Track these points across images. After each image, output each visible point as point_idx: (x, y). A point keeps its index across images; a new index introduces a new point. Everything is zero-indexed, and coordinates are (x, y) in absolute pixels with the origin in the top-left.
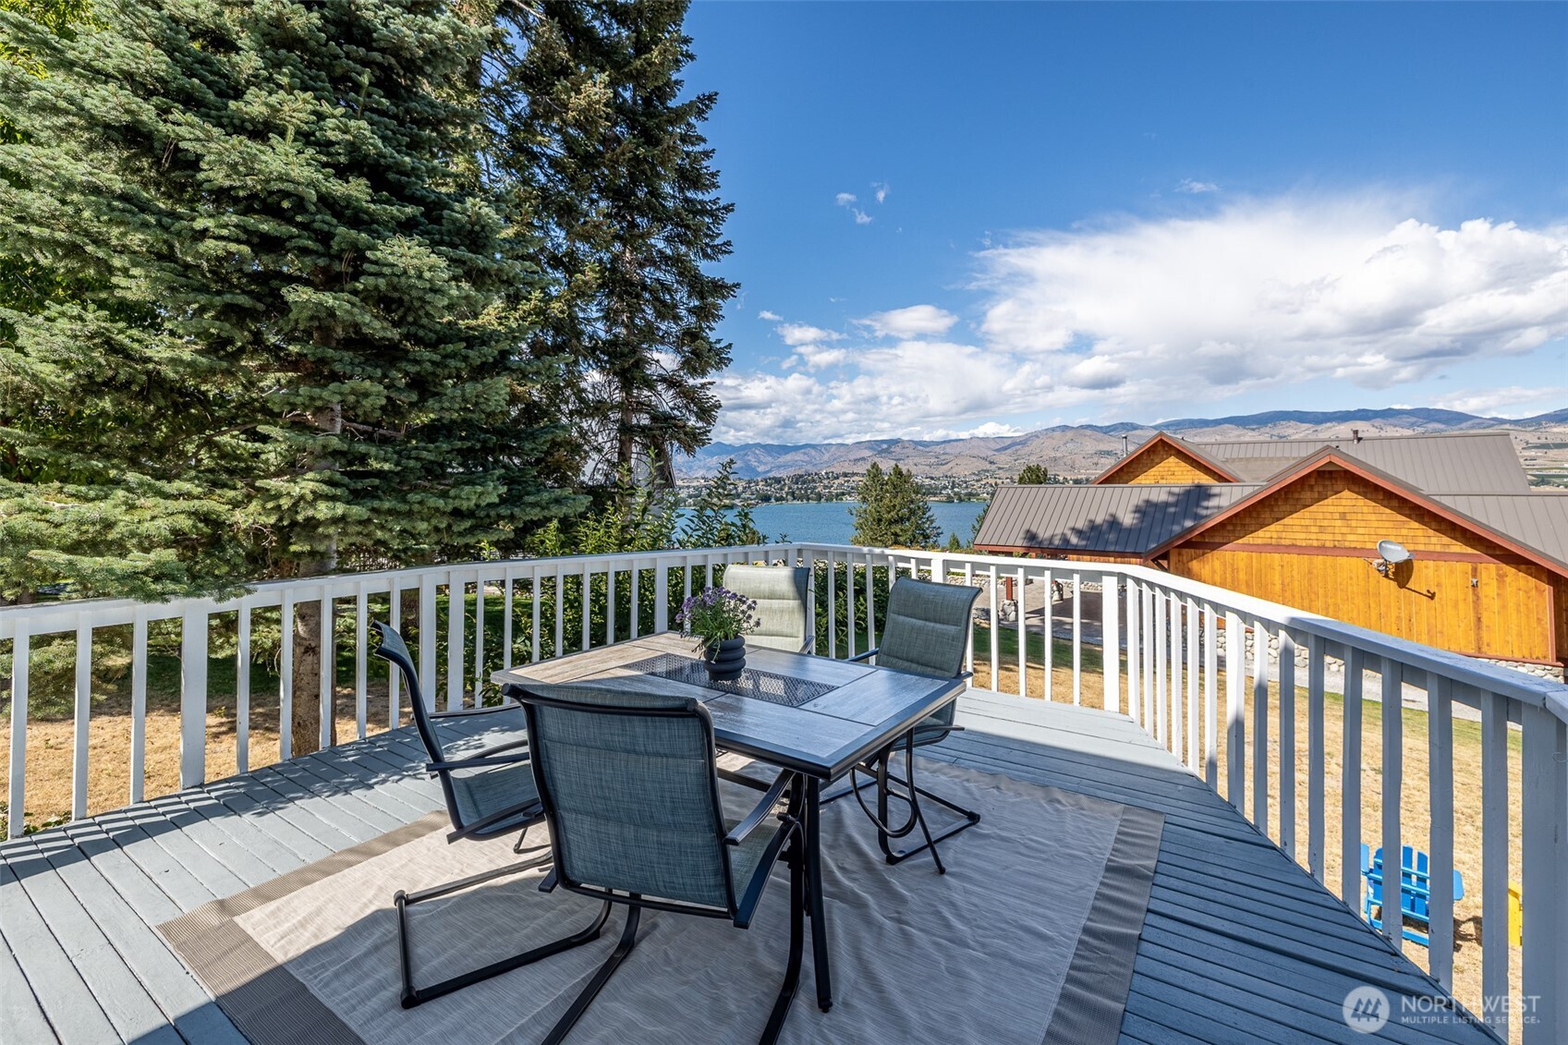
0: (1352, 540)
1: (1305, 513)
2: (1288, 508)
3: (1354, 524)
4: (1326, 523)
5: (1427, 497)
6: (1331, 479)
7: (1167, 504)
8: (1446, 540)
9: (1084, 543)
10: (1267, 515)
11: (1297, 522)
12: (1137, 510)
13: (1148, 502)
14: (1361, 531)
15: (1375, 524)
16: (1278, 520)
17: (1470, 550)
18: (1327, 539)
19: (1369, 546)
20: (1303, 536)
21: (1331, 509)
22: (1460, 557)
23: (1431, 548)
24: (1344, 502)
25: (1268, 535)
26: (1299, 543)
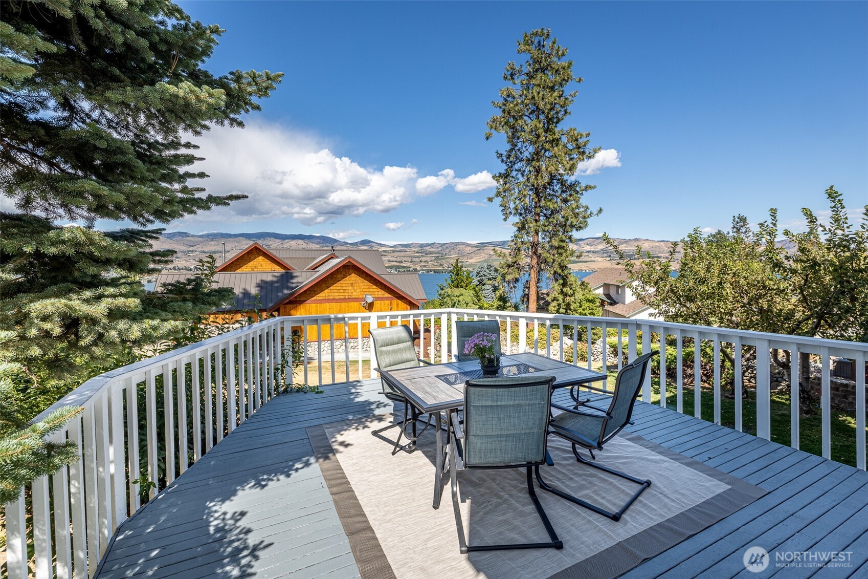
0: (355, 295)
1: (338, 284)
2: (332, 282)
3: (355, 288)
4: (346, 288)
5: (378, 275)
6: (348, 268)
7: (272, 282)
8: (383, 292)
9: (230, 306)
10: (324, 286)
11: (335, 288)
12: (258, 286)
13: (262, 281)
14: (358, 291)
15: (363, 287)
16: (328, 287)
17: (390, 296)
18: (346, 295)
19: (360, 297)
20: (337, 294)
21: (348, 282)
22: (387, 298)
23: (379, 296)
24: (352, 279)
25: (324, 295)
26: (336, 298)
